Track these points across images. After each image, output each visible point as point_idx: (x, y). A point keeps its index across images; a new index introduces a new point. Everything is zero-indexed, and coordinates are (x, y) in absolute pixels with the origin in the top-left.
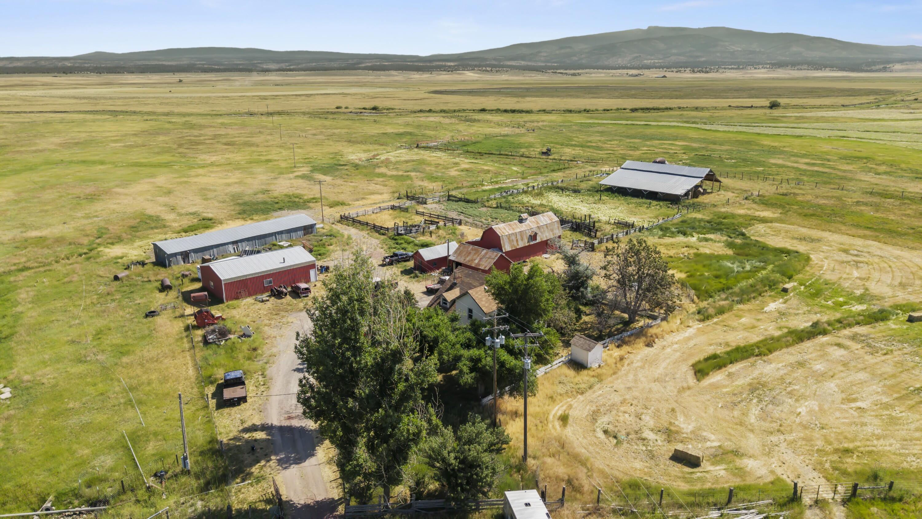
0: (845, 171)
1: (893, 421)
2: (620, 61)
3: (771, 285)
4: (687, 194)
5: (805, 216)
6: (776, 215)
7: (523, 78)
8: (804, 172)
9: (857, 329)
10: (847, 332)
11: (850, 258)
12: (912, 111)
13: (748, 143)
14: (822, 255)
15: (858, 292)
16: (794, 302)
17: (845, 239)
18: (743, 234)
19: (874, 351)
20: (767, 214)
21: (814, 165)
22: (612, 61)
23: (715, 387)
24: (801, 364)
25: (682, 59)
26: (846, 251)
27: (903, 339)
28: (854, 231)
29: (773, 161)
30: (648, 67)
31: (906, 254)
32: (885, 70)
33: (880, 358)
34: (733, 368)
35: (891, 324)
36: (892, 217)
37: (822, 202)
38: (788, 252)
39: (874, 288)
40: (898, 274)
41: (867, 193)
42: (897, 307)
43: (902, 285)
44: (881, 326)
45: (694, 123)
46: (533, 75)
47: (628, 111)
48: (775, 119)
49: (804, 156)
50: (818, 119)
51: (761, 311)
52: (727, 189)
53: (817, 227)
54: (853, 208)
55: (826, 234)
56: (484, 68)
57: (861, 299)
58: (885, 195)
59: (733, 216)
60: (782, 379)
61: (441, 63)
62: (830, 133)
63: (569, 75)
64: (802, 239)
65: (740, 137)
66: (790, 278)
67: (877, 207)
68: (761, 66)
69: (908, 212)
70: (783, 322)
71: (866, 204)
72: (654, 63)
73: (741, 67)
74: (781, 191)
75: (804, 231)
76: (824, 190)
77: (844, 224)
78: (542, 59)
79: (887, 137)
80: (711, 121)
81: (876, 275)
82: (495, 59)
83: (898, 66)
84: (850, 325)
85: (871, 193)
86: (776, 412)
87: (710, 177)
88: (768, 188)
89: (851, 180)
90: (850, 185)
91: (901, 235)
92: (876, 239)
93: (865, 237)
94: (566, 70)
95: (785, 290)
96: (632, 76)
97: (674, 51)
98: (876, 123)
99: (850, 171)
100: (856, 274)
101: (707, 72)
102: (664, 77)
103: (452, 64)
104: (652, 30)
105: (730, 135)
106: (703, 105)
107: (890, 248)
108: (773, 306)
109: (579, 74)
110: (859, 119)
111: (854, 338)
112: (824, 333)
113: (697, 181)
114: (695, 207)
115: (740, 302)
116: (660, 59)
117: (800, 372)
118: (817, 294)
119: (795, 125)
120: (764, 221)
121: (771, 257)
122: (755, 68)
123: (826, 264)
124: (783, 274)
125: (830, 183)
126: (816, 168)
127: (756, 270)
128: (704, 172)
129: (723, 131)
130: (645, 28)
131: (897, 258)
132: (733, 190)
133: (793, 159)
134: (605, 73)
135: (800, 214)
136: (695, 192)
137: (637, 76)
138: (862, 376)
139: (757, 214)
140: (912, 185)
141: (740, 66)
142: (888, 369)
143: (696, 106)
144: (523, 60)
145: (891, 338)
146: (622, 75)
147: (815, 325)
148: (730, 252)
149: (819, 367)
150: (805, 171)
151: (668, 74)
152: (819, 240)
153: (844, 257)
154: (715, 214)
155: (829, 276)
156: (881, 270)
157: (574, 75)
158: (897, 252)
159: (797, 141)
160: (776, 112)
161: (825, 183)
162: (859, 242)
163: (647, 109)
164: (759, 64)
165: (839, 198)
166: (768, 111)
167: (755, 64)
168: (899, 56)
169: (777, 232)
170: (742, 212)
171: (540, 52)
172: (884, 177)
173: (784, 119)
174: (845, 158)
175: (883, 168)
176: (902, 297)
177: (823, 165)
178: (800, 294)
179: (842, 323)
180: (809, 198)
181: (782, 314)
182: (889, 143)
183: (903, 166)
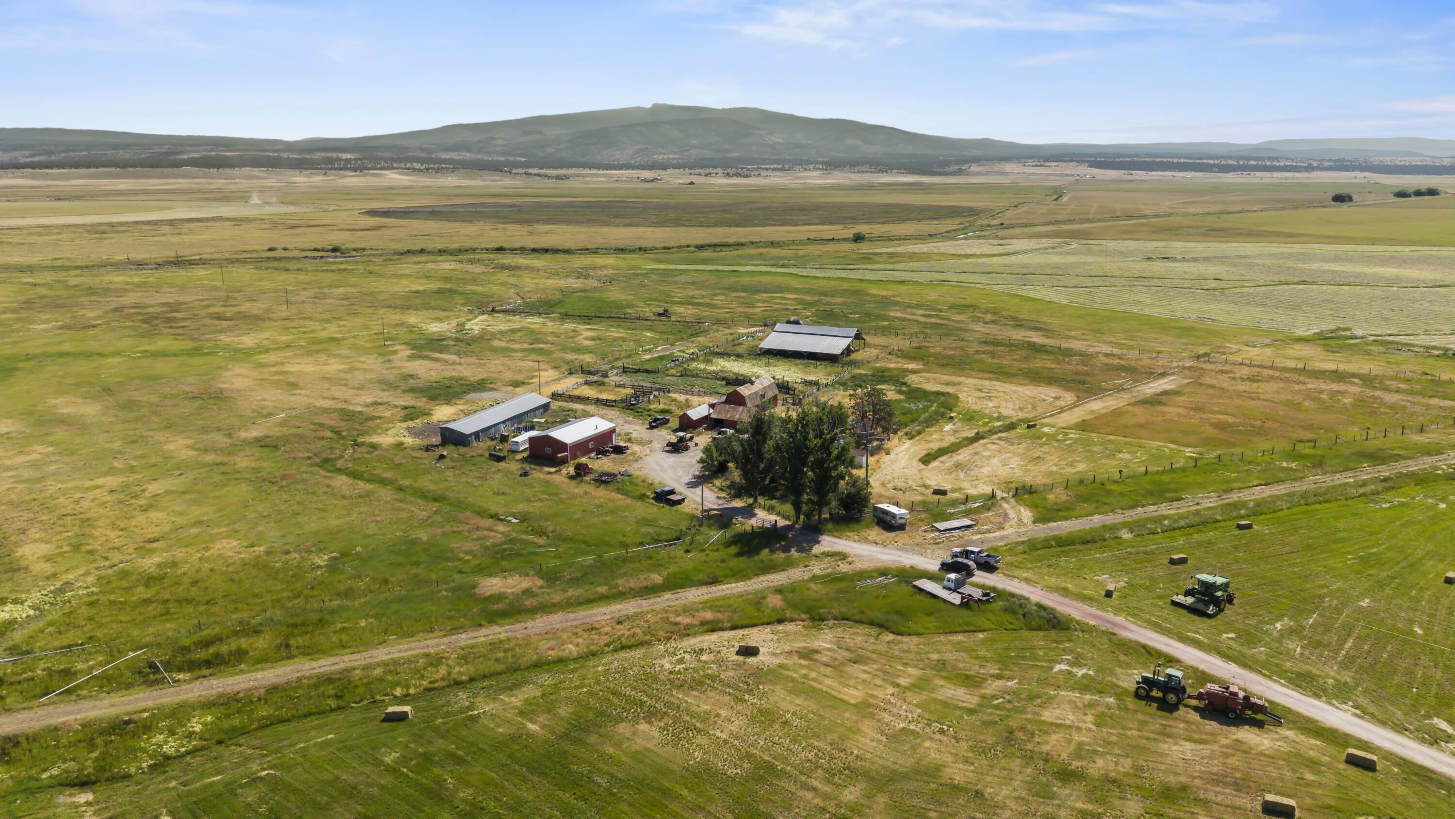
0: (958, 322)
1: (1027, 470)
2: (620, 156)
3: (943, 415)
4: (842, 353)
5: (943, 365)
6: (920, 367)
7: (482, 183)
8: (925, 325)
9: (1000, 435)
10: (995, 436)
11: (984, 395)
12: (1000, 242)
13: (856, 292)
14: (965, 394)
15: (996, 415)
16: (959, 424)
17: (977, 381)
18: (905, 384)
19: (1012, 444)
20: (911, 366)
21: (929, 316)
22: (604, 156)
23: (936, 468)
24: (976, 453)
25: (707, 153)
26: (980, 390)
27: (1026, 437)
28: (981, 375)
29: (892, 314)
30: (663, 167)
31: (1019, 389)
32: (960, 172)
33: (1015, 447)
34: (942, 459)
35: (1018, 431)
36: (1005, 362)
37: (950, 353)
38: (943, 394)
39: (1004, 412)
40: (1017, 402)
41: (982, 342)
42: (1020, 420)
43: (1021, 409)
44: (1013, 432)
45: (783, 266)
46: (498, 178)
47: (692, 249)
48: (868, 258)
49: (917, 307)
50: (912, 257)
51: (942, 430)
52: (869, 346)
53: (954, 374)
54: (976, 357)
55: (963, 379)
56: (409, 165)
57: (998, 419)
58: (996, 343)
59: (889, 370)
60: (969, 461)
61: (329, 155)
62: (930, 276)
63: (552, 178)
64: (948, 384)
65: (846, 286)
66: (951, 410)
67: (992, 354)
68: (811, 167)
69: (1016, 357)
70: (958, 435)
71: (984, 352)
72: (668, 159)
73: (787, 167)
74: (914, 345)
75: (946, 378)
76: (948, 342)
77: (973, 370)
78: (499, 149)
79: (983, 279)
80: (800, 261)
81: (1003, 404)
82: (421, 149)
83: (974, 168)
84: (996, 433)
85: (986, 342)
86: (972, 473)
87: (858, 337)
88: (901, 342)
89: (966, 330)
90: (966, 336)
91: (1014, 375)
92: (998, 380)
93: (989, 379)
94: (541, 168)
95: (951, 418)
96: (645, 181)
97: (694, 142)
98: (969, 260)
99: (962, 322)
100: (991, 404)
101: (746, 176)
102: (692, 183)
103: (349, 156)
104: (657, 109)
105: (833, 283)
106: (776, 238)
107: (1008, 386)
108: (948, 427)
109: (567, 177)
110: (952, 255)
111: (1000, 439)
112: (983, 438)
113: (848, 341)
114: (855, 364)
115: (928, 427)
116: (676, 154)
117: (977, 457)
118: (971, 419)
119: (892, 267)
120: (914, 372)
121: (933, 398)
122: (805, 169)
123: (970, 399)
124: (947, 408)
125: (950, 335)
126: (933, 320)
127: (927, 407)
128: (853, 331)
129: (824, 278)
130: (648, 105)
131: (1015, 392)
132: (875, 346)
133: (909, 310)
134: (604, 176)
135: (938, 365)
136: (848, 351)
137: (652, 181)
138: (1009, 455)
139: (906, 366)
140: (1015, 332)
141: (786, 165)
142: (1021, 451)
143: (771, 240)
144: (469, 151)
145: (1020, 437)
146: (630, 180)
147: (977, 434)
148: (902, 397)
149: (986, 453)
150: (925, 323)
151: (697, 180)
152: (959, 384)
153: (980, 394)
154: (875, 369)
155: (974, 407)
156: (1006, 400)
157: (558, 178)
158: (1014, 388)
159: (903, 289)
160: (864, 248)
161: (947, 335)
162: (987, 383)
163: (716, 245)
164: (808, 163)
165: (962, 349)
166: (854, 246)
167: (804, 163)
168: (974, 153)
169: (928, 381)
170: (892, 366)
171: (493, 139)
172: (991, 326)
173: (877, 258)
174: (953, 307)
175: (988, 317)
176: (1021, 415)
177: (937, 316)
178: (960, 420)
179: (992, 432)
180: (938, 349)
181: (955, 432)
182: (988, 287)
183: (1004, 313)
